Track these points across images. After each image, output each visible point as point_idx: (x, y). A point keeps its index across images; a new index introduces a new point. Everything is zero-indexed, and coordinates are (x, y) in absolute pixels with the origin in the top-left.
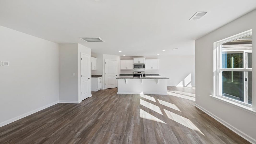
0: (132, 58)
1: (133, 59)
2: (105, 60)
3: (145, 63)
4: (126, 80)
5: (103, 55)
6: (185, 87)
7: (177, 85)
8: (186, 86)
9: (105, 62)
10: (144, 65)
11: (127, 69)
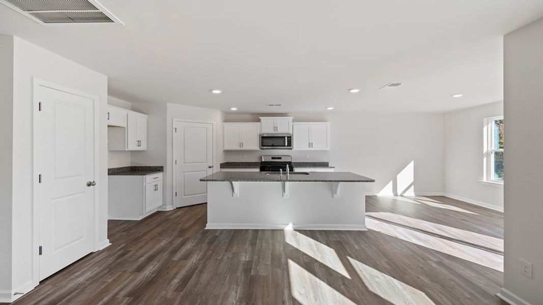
0: (256, 117)
1: (259, 121)
2: (174, 121)
3: (292, 133)
4: (234, 186)
5: (168, 104)
6: (399, 198)
7: (378, 192)
8: (401, 196)
9: (174, 127)
10: (290, 139)
11: (242, 149)
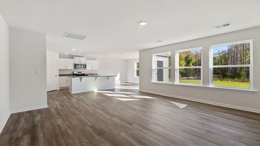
1: (73, 58)
8: (117, 83)
10: (86, 65)
11: (66, 69)
